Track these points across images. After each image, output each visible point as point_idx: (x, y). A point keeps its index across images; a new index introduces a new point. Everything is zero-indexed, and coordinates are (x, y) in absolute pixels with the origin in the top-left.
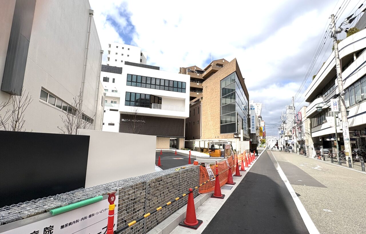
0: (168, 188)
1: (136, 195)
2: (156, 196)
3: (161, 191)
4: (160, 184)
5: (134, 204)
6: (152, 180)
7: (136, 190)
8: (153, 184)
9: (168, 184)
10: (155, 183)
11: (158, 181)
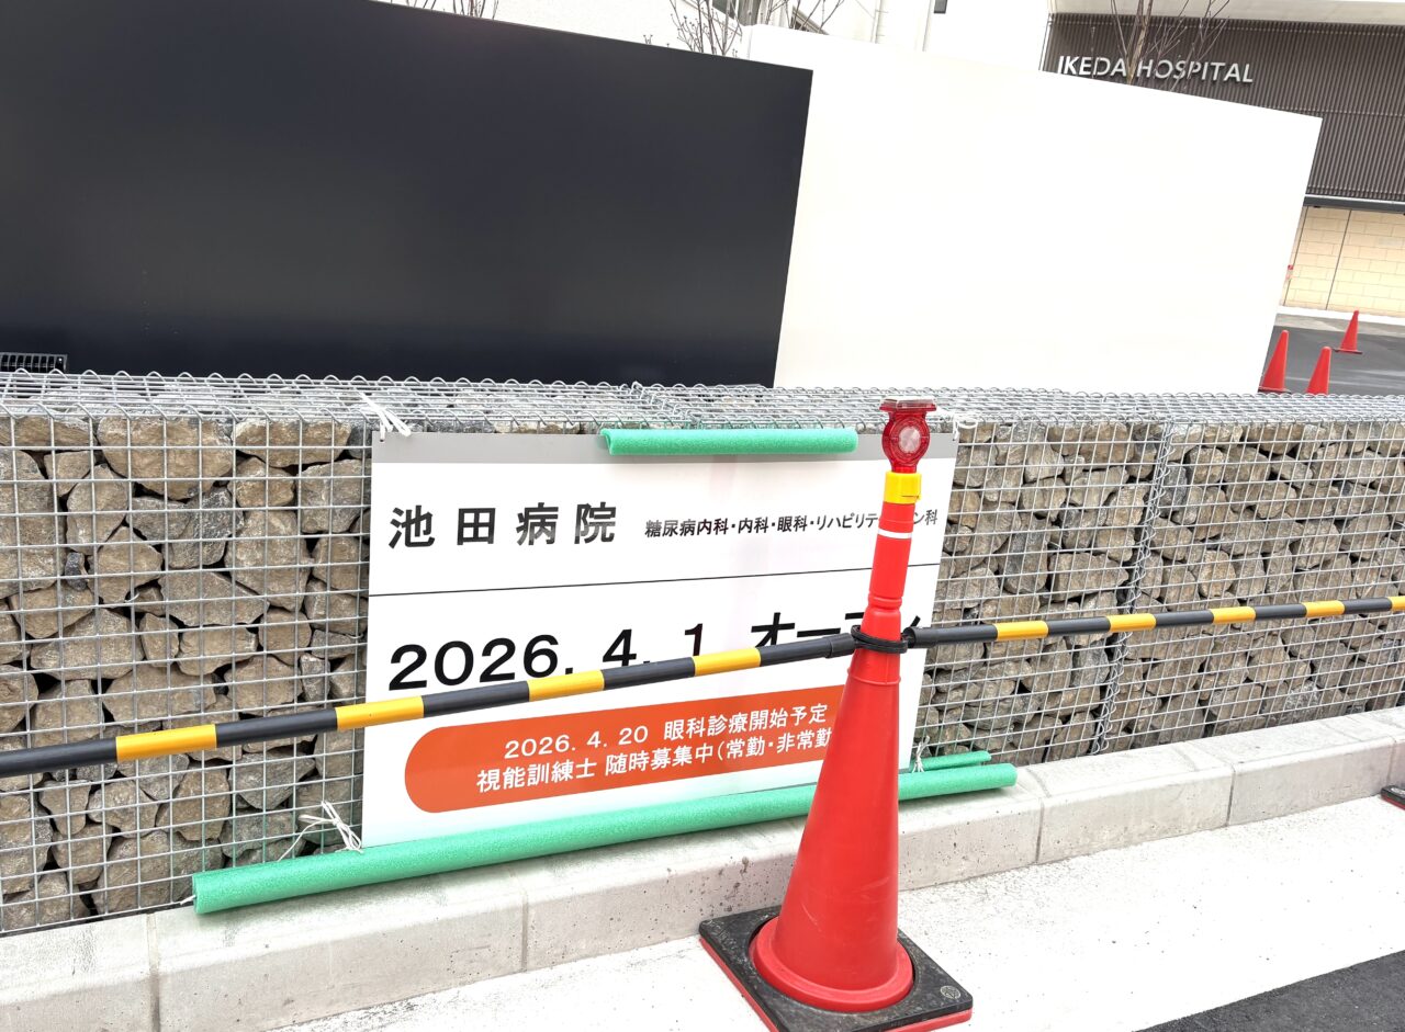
0: (1339, 523)
1: (1076, 499)
2: (1227, 550)
3: (1272, 529)
4: (1273, 476)
5: (1050, 547)
6: (1215, 430)
7: (1080, 461)
8: (1219, 460)
9: (1347, 491)
10: (1234, 456)
11: (1264, 452)
